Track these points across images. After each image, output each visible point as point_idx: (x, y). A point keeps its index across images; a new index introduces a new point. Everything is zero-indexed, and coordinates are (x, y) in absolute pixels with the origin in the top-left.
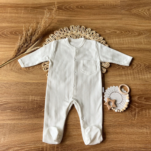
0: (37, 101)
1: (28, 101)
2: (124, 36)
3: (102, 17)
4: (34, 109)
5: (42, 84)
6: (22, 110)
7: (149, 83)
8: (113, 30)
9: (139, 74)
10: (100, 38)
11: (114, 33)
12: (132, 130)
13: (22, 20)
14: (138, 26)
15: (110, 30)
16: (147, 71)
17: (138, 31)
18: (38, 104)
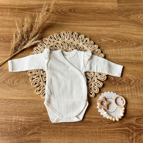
0: (22, 122)
1: (10, 122)
2: (121, 46)
3: (97, 23)
4: (17, 132)
5: (28, 101)
6: (3, 134)
8: (110, 39)
9: (137, 92)
10: (95, 46)
11: (111, 43)
13: (7, 23)
14: (136, 35)
15: (105, 39)
17: (137, 40)
18: (22, 125)
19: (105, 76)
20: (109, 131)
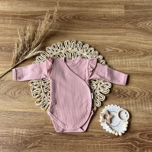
0: (23, 135)
1: (11, 135)
2: (127, 56)
3: (103, 31)
4: (18, 145)
5: (30, 113)
6: (4, 146)
8: (115, 49)
9: (142, 105)
10: (100, 57)
11: (116, 52)
14: (144, 44)
15: (111, 49)
17: (144, 50)
18: (23, 138)
19: (108, 89)
20: (111, 145)
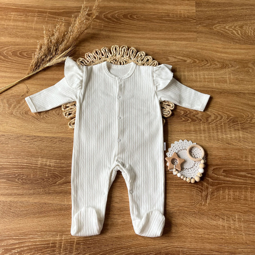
0: (50, 166)
1: (34, 167)
2: (197, 68)
3: (164, 35)
4: (44, 179)
5: (60, 139)
6: (24, 181)
7: (233, 146)
8: (181, 58)
9: (217, 132)
11: (183, 63)
12: (199, 221)
14: (221, 52)
15: (175, 58)
16: (230, 126)
17: (222, 60)
18: (51, 171)
19: (170, 111)
20: (173, 183)
